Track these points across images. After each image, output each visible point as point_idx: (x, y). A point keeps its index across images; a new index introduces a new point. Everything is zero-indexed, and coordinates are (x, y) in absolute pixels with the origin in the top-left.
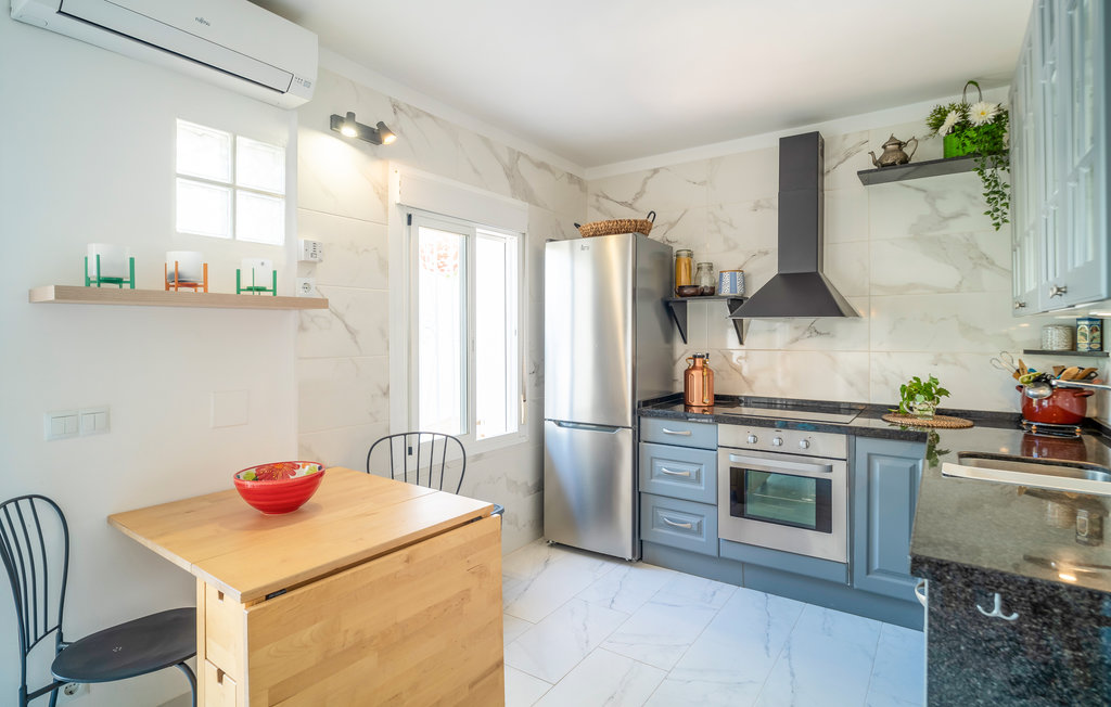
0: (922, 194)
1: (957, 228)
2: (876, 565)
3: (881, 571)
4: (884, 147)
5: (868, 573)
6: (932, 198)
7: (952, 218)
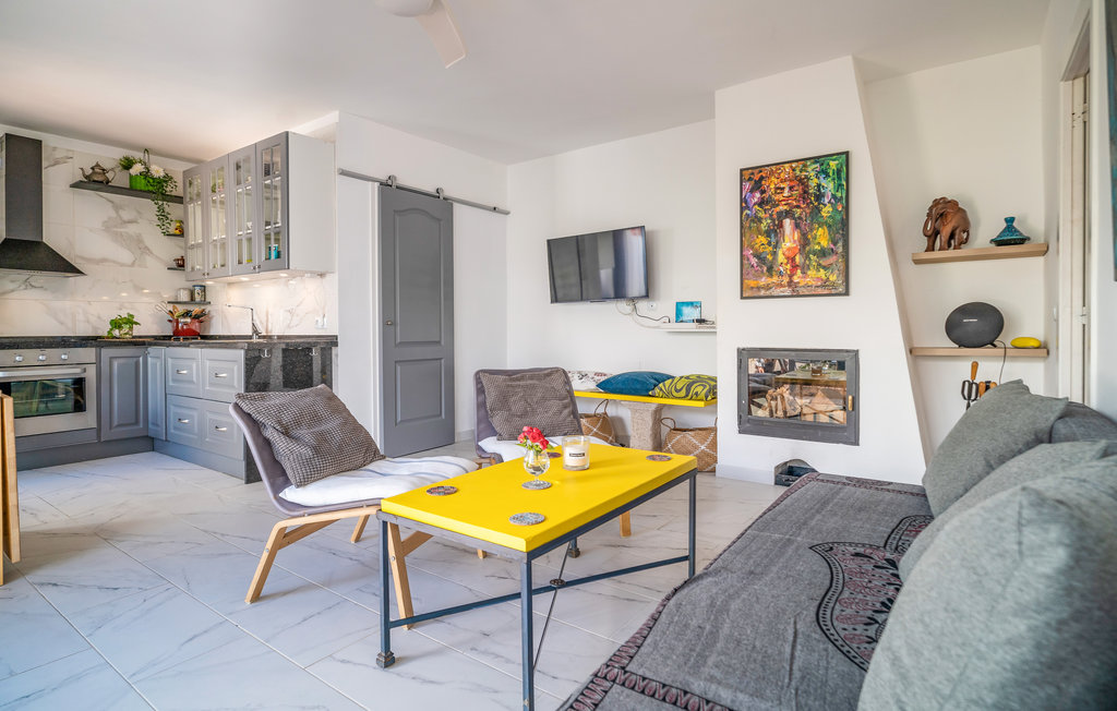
0: (111, 204)
1: (132, 229)
2: (115, 423)
3: (119, 426)
4: (93, 168)
5: (110, 428)
6: (117, 208)
7: (129, 222)
